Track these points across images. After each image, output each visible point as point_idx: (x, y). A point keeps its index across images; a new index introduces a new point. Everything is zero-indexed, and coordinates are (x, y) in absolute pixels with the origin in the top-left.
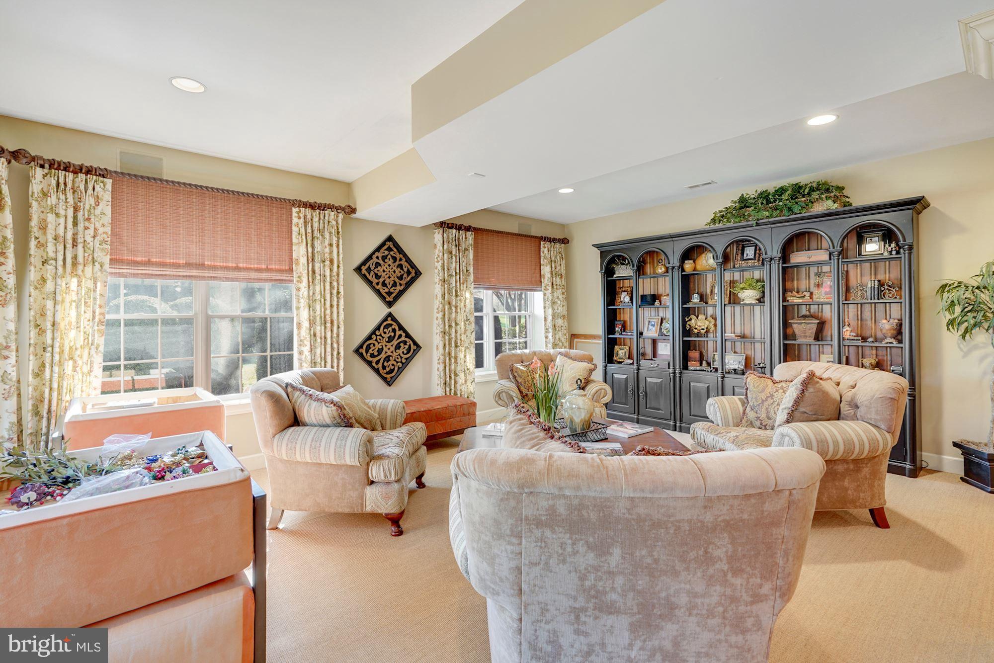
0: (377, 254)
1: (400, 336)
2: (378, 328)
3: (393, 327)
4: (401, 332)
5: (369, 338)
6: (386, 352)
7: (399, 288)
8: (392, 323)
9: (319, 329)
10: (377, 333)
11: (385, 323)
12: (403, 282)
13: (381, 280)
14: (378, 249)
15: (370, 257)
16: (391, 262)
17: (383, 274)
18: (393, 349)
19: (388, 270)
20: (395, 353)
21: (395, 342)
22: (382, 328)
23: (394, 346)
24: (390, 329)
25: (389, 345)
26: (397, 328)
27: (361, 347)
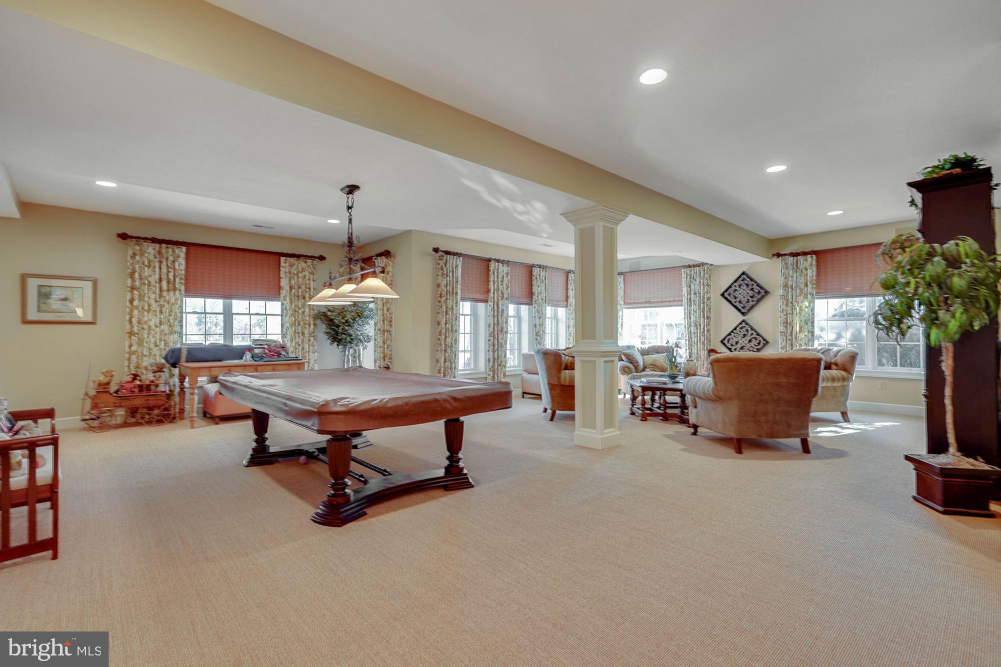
0: (735, 284)
1: (752, 334)
2: (735, 329)
3: (746, 328)
4: (753, 332)
5: (730, 334)
6: (741, 344)
7: (751, 303)
8: (746, 325)
9: (693, 329)
10: (735, 331)
11: (741, 326)
12: (755, 299)
13: (738, 300)
14: (735, 281)
15: (730, 287)
16: (744, 287)
17: (740, 296)
18: (746, 342)
19: (743, 293)
20: (748, 345)
21: (748, 338)
22: (738, 329)
23: (747, 340)
24: (744, 329)
25: (743, 339)
26: (749, 329)
27: (724, 339)
